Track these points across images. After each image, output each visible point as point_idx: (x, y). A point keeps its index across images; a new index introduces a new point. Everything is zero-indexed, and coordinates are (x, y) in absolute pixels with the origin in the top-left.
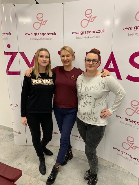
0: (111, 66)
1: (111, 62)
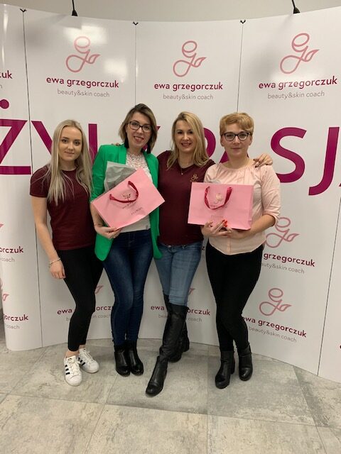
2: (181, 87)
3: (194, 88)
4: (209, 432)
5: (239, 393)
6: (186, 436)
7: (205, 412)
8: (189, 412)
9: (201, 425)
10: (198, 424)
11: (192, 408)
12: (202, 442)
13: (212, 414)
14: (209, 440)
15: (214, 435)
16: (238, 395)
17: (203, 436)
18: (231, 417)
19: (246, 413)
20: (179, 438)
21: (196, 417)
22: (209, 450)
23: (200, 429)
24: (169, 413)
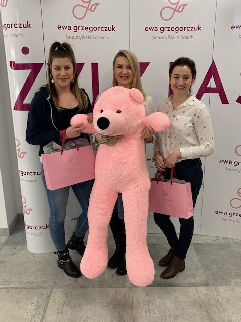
0: (212, 84)
1: (213, 78)
2: (167, 29)
3: (177, 30)
4: (216, 299)
5: (226, 268)
6: (201, 303)
7: (207, 285)
8: (196, 286)
9: (208, 294)
10: (206, 293)
11: (197, 283)
12: (214, 305)
13: (213, 285)
14: (218, 304)
15: (220, 299)
16: (226, 270)
17: (213, 302)
18: (227, 286)
19: (237, 282)
20: (196, 305)
21: (203, 289)
22: (221, 310)
23: (209, 297)
24: (182, 288)
